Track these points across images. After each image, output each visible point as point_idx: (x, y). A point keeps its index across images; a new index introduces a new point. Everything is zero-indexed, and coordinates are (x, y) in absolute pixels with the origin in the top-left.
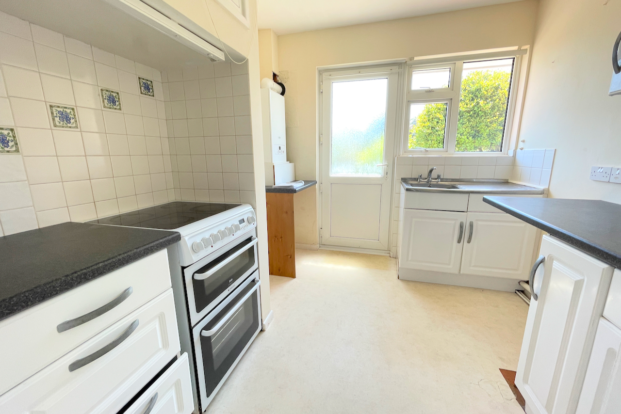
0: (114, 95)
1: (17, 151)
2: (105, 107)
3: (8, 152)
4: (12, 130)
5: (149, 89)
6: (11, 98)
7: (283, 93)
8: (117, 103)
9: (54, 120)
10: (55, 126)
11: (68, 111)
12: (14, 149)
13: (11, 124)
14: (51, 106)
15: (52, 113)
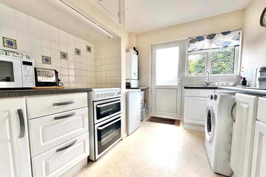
0: (79, 50)
1: (50, 64)
2: (76, 54)
3: (48, 64)
4: (50, 58)
5: (89, 50)
6: (51, 49)
7: (137, 54)
8: (79, 53)
9: (61, 56)
10: (61, 58)
11: (65, 54)
12: (50, 63)
13: (50, 56)
14: (61, 52)
15: (61, 54)
